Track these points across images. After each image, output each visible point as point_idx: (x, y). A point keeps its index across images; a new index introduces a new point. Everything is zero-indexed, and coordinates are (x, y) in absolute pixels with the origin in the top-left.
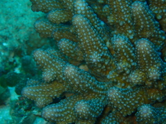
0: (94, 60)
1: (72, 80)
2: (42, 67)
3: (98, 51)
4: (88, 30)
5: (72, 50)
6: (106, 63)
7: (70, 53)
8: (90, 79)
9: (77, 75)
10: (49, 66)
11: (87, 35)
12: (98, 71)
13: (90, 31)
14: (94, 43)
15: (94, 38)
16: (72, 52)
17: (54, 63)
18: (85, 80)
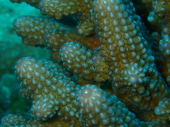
0: (133, 79)
1: (96, 115)
2: (33, 92)
3: (138, 62)
4: (124, 21)
5: (86, 61)
6: (152, 86)
7: (82, 68)
8: (126, 114)
9: (105, 106)
10: (46, 90)
11: (121, 30)
12: (136, 99)
13: (127, 24)
14: (133, 47)
15: (133, 37)
16: (85, 65)
17: (55, 84)
18: (119, 116)
